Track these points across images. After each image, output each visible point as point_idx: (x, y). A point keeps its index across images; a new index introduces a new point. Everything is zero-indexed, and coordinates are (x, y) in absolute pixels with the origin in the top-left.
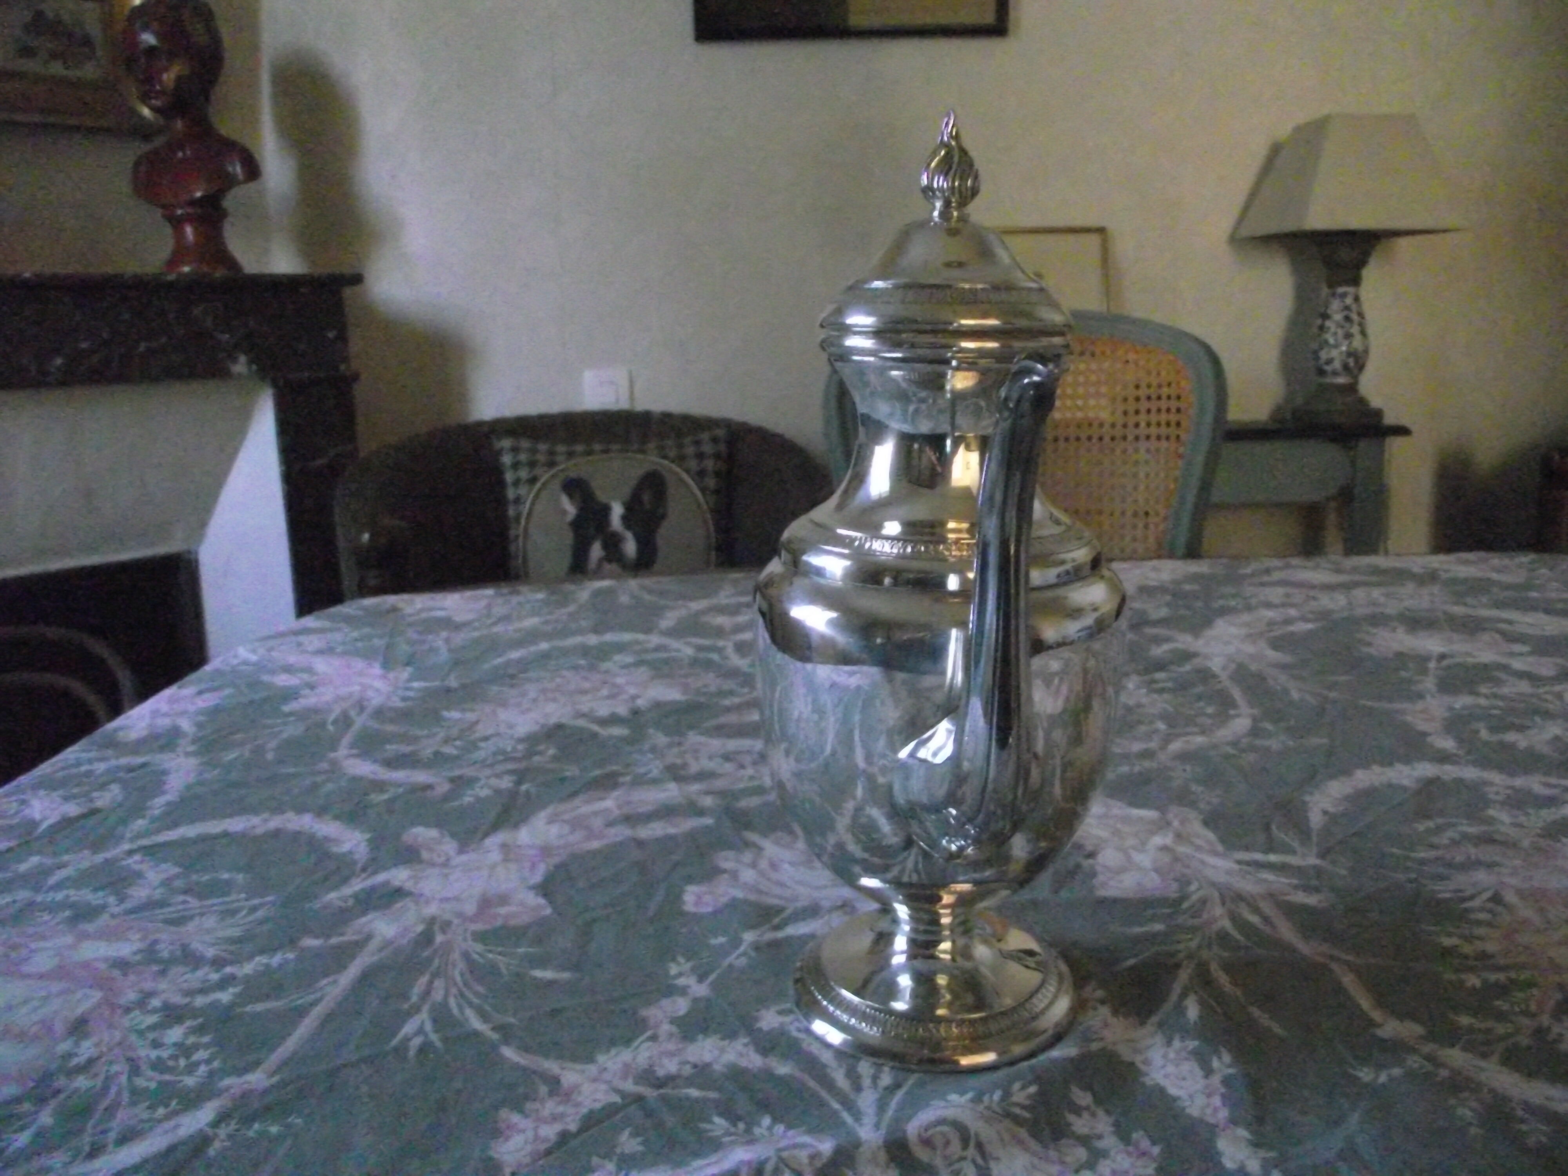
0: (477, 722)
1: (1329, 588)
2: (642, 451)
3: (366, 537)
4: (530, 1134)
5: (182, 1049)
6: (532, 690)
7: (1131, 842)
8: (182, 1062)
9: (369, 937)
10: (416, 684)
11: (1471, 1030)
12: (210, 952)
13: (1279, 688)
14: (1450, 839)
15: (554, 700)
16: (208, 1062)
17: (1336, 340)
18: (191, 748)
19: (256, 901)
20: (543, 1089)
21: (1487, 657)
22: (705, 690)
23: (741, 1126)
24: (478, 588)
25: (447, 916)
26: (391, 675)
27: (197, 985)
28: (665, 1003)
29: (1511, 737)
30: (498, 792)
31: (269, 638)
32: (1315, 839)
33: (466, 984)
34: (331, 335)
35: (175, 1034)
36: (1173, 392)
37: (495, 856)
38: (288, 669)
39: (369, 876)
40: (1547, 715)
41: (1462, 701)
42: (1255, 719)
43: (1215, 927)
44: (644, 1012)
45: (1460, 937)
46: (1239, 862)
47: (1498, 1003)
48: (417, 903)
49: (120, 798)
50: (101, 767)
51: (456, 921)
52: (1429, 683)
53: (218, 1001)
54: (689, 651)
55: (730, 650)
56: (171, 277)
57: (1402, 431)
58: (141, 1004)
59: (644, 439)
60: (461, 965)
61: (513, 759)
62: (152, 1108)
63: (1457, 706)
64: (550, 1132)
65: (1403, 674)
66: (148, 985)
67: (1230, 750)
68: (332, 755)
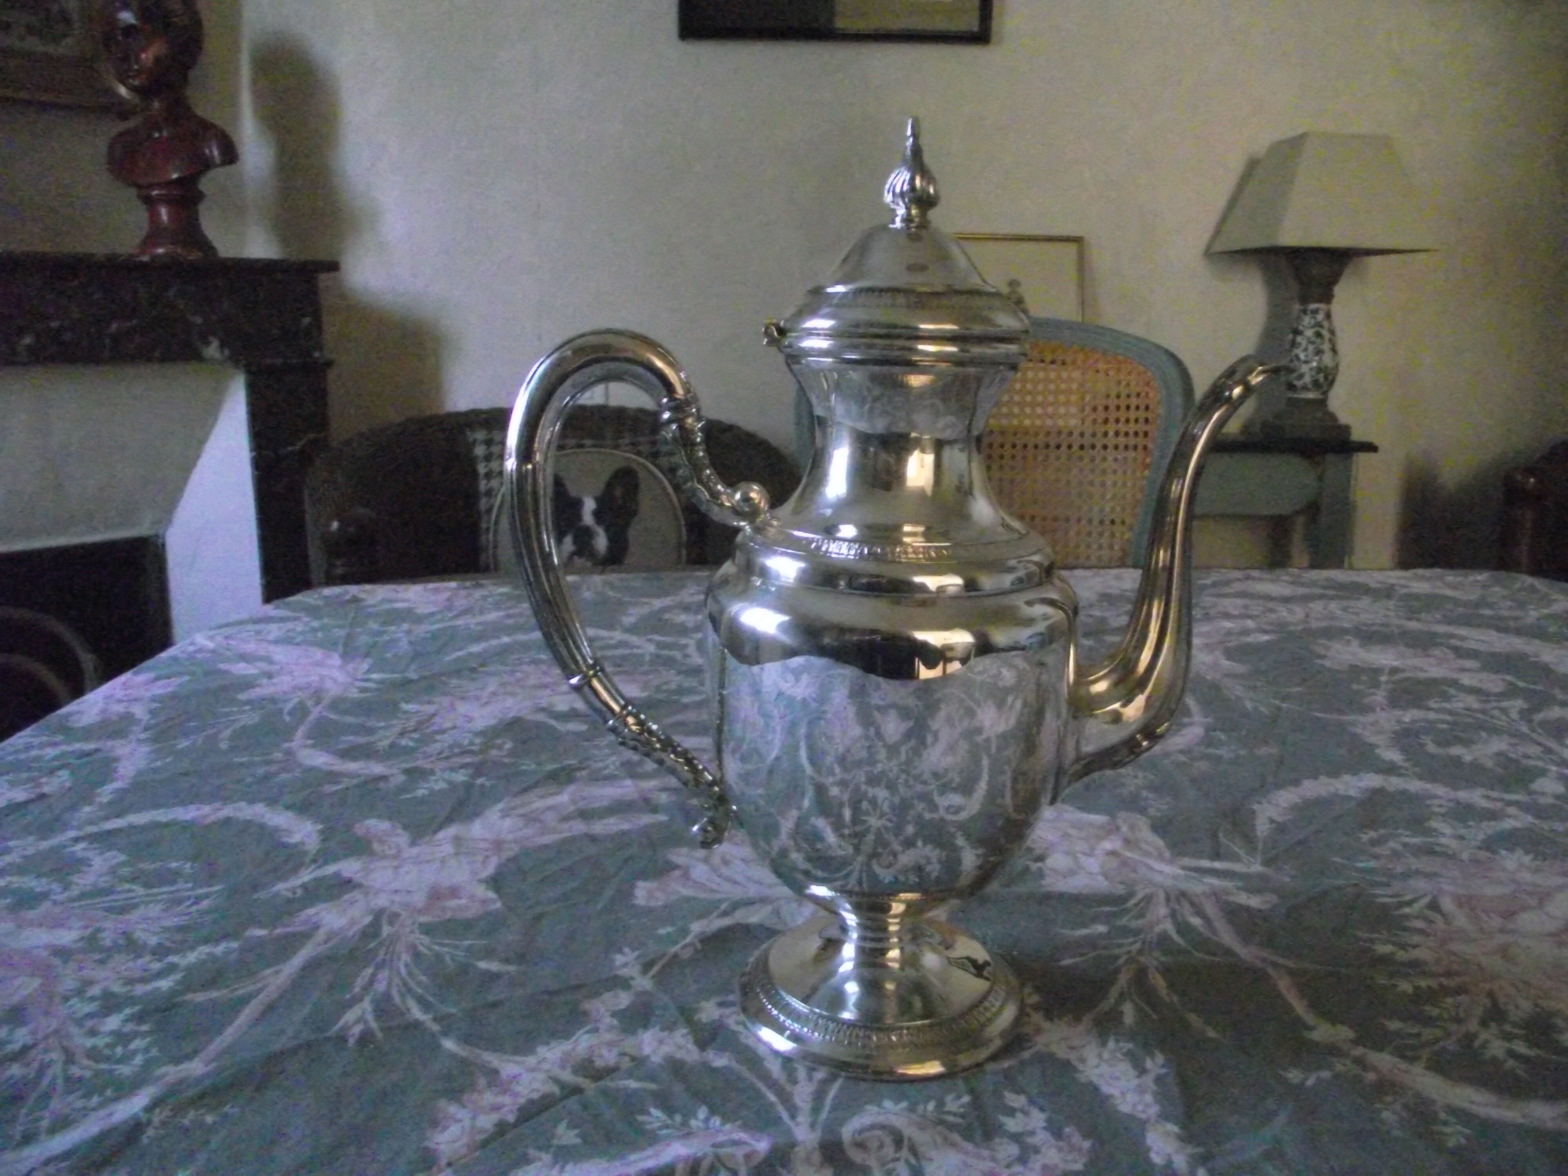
0: (434, 715)
1: (1286, 600)
2: (616, 447)
3: (335, 525)
4: (467, 1123)
5: (121, 1037)
6: (492, 685)
7: (1081, 846)
8: (119, 1050)
9: (317, 927)
10: (375, 676)
11: (1398, 1034)
12: (153, 941)
13: (1233, 698)
14: (1392, 850)
15: (513, 694)
16: (146, 1050)
17: (1306, 356)
18: (143, 736)
19: (200, 891)
20: (482, 1082)
21: (1436, 672)
22: (665, 687)
23: (678, 1118)
24: (443, 580)
25: (396, 908)
26: (350, 667)
27: (138, 974)
28: (607, 996)
29: (1456, 750)
30: (453, 786)
31: (227, 625)
32: (1260, 846)
33: (410, 974)
34: (307, 320)
35: (113, 1022)
36: (1142, 403)
37: (448, 849)
38: (244, 657)
39: (319, 867)
40: (1495, 731)
41: (1409, 716)
42: (1209, 729)
43: (1158, 929)
44: (587, 1006)
45: (1394, 944)
46: (1184, 868)
47: (1427, 1008)
48: (366, 894)
49: (68, 784)
50: (51, 752)
51: (404, 914)
52: (1379, 697)
53: (158, 989)
54: (652, 648)
55: (692, 650)
56: (146, 258)
57: (1370, 448)
58: (79, 992)
59: (618, 435)
60: (406, 957)
61: (471, 752)
62: (87, 1096)
63: (1407, 720)
64: (487, 1122)
65: (1355, 687)
66: (87, 973)
67: (1183, 758)
68: (286, 745)
